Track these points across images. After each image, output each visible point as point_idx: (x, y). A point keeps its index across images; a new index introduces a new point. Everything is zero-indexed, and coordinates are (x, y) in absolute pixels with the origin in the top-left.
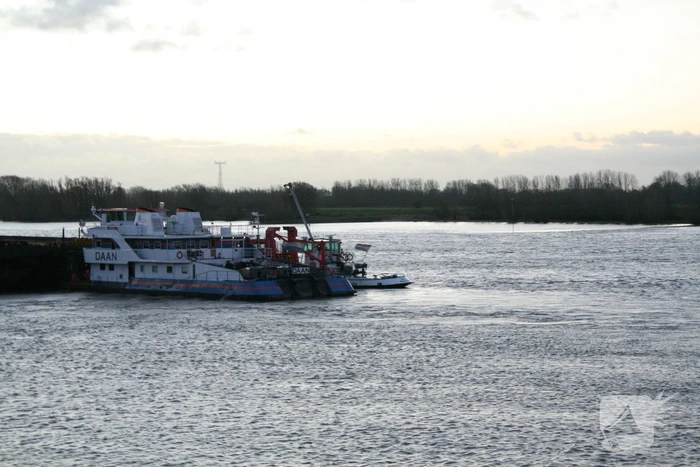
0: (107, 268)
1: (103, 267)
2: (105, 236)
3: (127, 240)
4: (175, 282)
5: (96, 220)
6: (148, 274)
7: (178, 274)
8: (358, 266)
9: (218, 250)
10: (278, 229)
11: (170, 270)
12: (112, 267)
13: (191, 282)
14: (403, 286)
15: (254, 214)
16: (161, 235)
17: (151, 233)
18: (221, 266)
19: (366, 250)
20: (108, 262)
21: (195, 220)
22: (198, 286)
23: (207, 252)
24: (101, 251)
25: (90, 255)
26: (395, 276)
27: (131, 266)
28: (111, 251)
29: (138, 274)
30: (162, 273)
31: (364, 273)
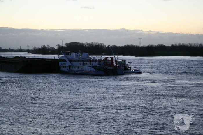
0: (64, 67)
1: (63, 67)
2: (64, 59)
3: (69, 60)
4: (79, 71)
5: (62, 54)
6: (74, 69)
7: (80, 69)
8: (129, 67)
9: (92, 63)
10: (108, 57)
11: (78, 68)
12: (65, 67)
13: (83, 71)
14: (139, 73)
15: (103, 53)
16: (77, 58)
17: (75, 58)
18: (91, 67)
19: (131, 63)
20: (64, 65)
21: (87, 55)
22: (84, 72)
23: (88, 63)
24: (63, 62)
25: (60, 63)
26: (137, 70)
27: (70, 66)
28: (65, 63)
29: (71, 69)
30: (77, 69)
31: (131, 69)
